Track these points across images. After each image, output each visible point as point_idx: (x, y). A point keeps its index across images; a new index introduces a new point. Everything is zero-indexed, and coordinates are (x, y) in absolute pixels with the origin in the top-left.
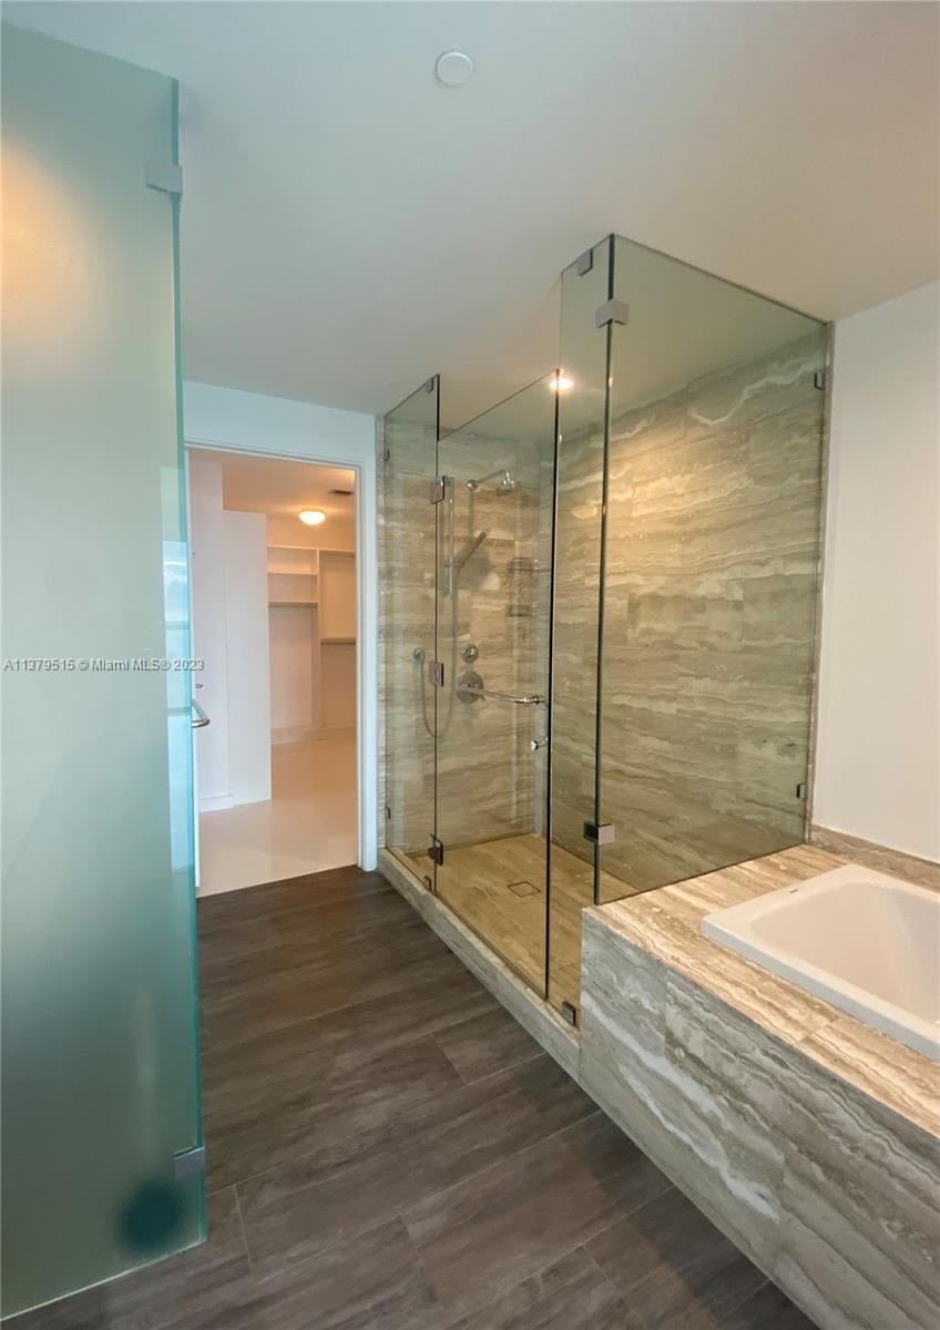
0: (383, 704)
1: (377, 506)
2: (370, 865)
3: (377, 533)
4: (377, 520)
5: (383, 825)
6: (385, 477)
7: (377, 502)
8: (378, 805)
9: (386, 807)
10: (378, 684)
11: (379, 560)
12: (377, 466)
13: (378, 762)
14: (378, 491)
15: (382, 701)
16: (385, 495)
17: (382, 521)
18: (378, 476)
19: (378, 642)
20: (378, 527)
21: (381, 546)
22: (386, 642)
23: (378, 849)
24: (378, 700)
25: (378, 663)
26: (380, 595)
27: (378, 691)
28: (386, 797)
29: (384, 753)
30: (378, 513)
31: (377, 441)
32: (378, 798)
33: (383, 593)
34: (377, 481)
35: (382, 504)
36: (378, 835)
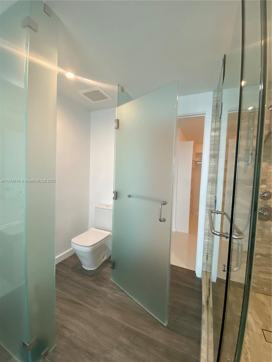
0: (208, 211)
1: (211, 128)
2: (199, 274)
3: (211, 138)
4: (211, 133)
5: (205, 261)
6: (216, 115)
7: (211, 126)
8: (203, 252)
9: (207, 255)
10: (207, 202)
11: (211, 150)
12: (213, 111)
13: (205, 235)
14: (212, 121)
16: (216, 123)
17: (213, 134)
18: (213, 115)
19: (207, 184)
20: (211, 136)
21: (212, 145)
23: (202, 270)
24: (206, 209)
25: (207, 193)
26: (210, 165)
27: (207, 205)
28: (208, 251)
29: (208, 232)
30: (211, 131)
31: (214, 101)
32: (204, 250)
33: (212, 164)
34: (212, 118)
35: (214, 127)
36: (203, 264)
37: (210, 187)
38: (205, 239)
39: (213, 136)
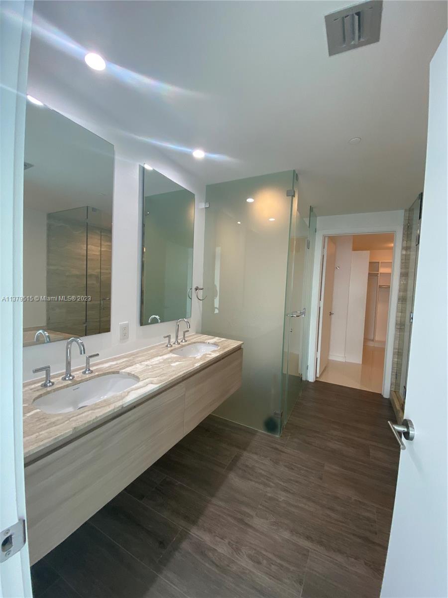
0: (399, 330)
1: (402, 246)
2: (386, 394)
3: (401, 258)
4: (402, 252)
5: (394, 381)
6: (407, 234)
7: (402, 244)
8: (392, 372)
10: (396, 321)
12: (404, 230)
13: (394, 354)
14: (403, 240)
15: (398, 328)
16: (406, 241)
17: (404, 252)
18: (404, 234)
19: (398, 303)
20: (402, 255)
21: (403, 263)
22: (402, 304)
23: (391, 391)
24: (396, 328)
25: (397, 312)
26: (400, 284)
27: (396, 324)
28: (397, 370)
29: (397, 351)
30: (402, 249)
31: (405, 220)
32: (392, 369)
33: (402, 283)
34: (403, 236)
35: (405, 245)
36: (391, 385)
37: (400, 305)
38: (393, 358)
39: (404, 255)
